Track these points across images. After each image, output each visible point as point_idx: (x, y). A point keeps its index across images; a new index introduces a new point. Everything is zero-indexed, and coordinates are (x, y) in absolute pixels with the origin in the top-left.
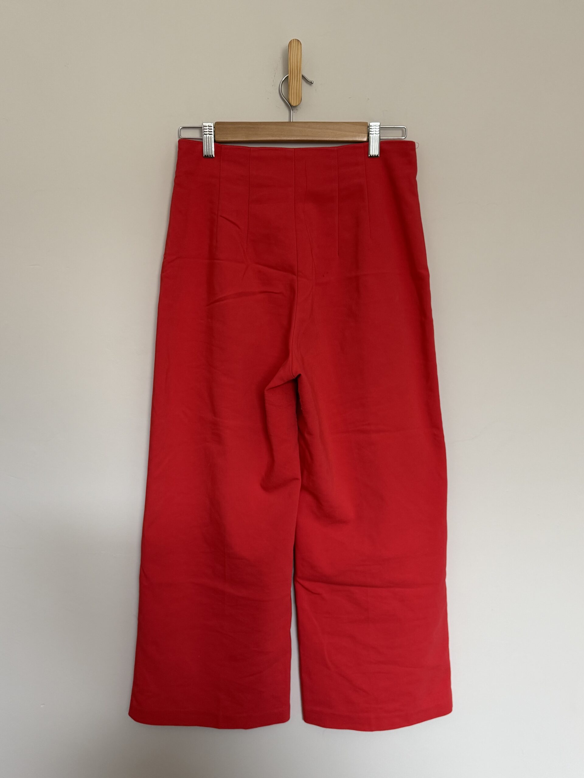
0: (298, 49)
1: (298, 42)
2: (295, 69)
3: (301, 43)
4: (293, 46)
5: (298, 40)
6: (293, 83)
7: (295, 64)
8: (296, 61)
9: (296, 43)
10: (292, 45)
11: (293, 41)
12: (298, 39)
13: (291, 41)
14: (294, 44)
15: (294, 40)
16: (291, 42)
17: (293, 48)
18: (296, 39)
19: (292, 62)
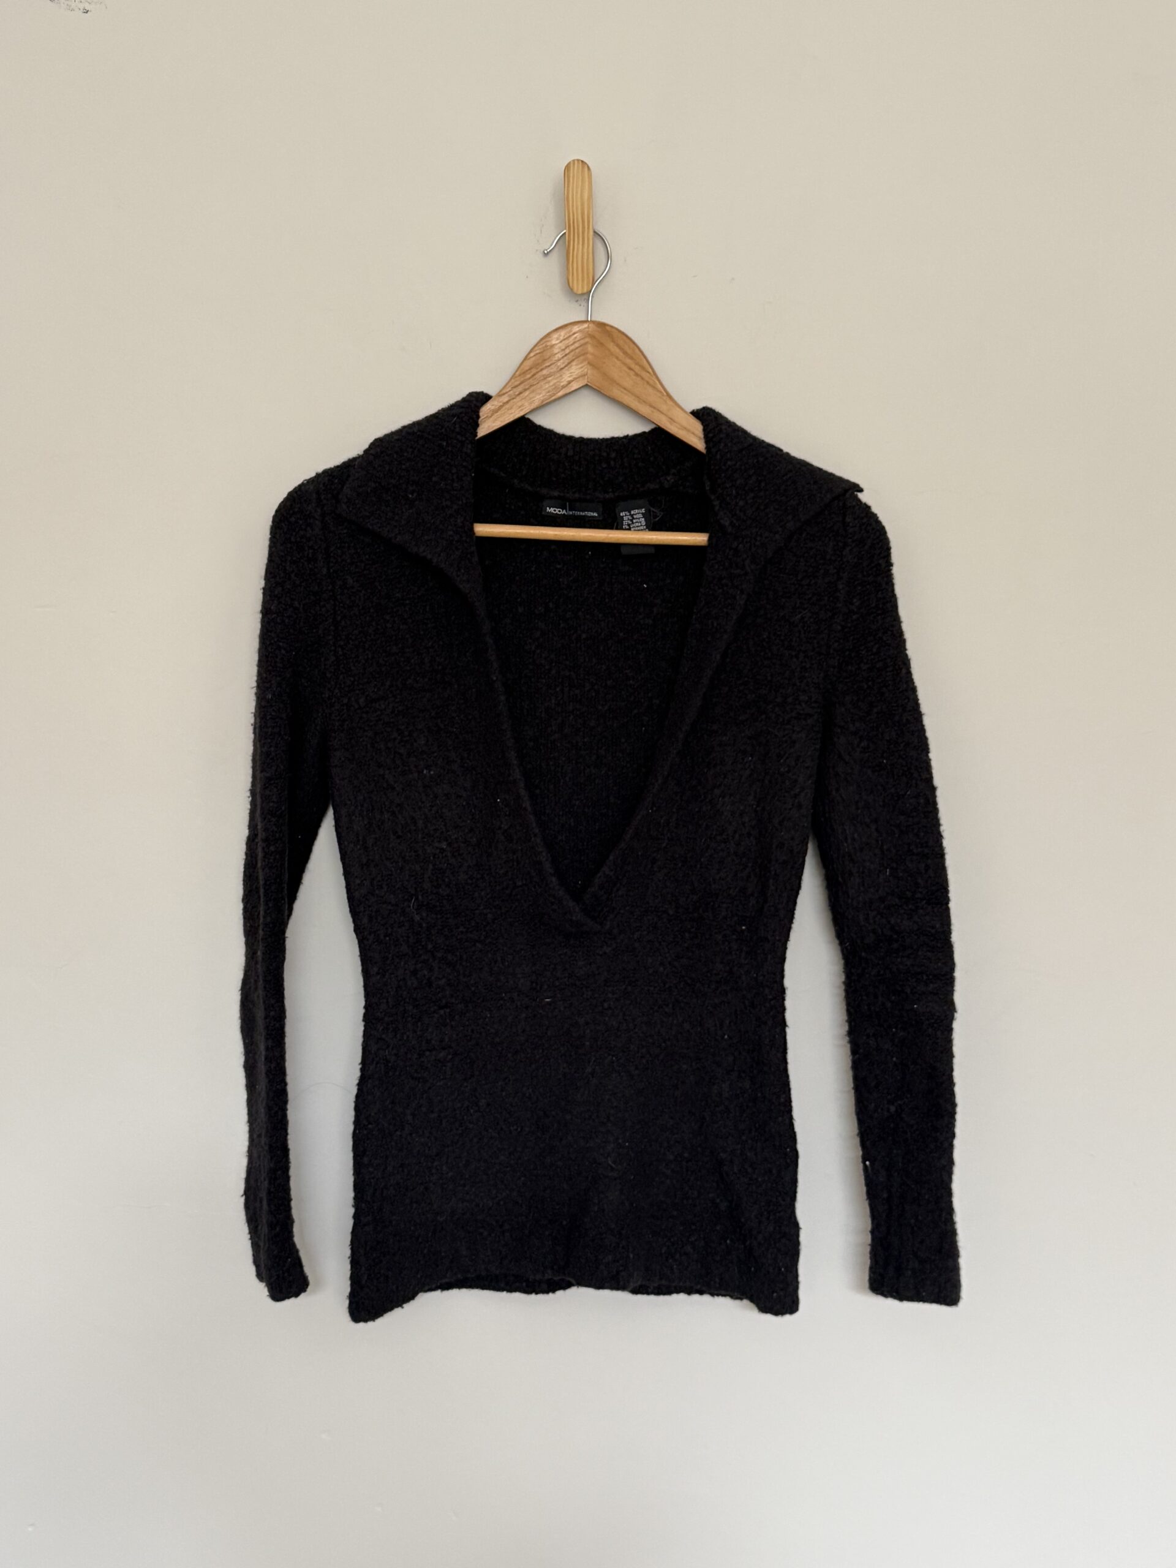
0: (583, 180)
1: (583, 165)
2: (577, 221)
3: (589, 168)
4: (574, 174)
5: (583, 162)
6: (576, 249)
7: (577, 209)
8: (579, 204)
9: (579, 170)
10: (572, 172)
11: (573, 164)
13: (570, 162)
14: (576, 170)
15: (575, 160)
16: (568, 166)
17: (573, 178)
18: (580, 160)
19: (573, 206)
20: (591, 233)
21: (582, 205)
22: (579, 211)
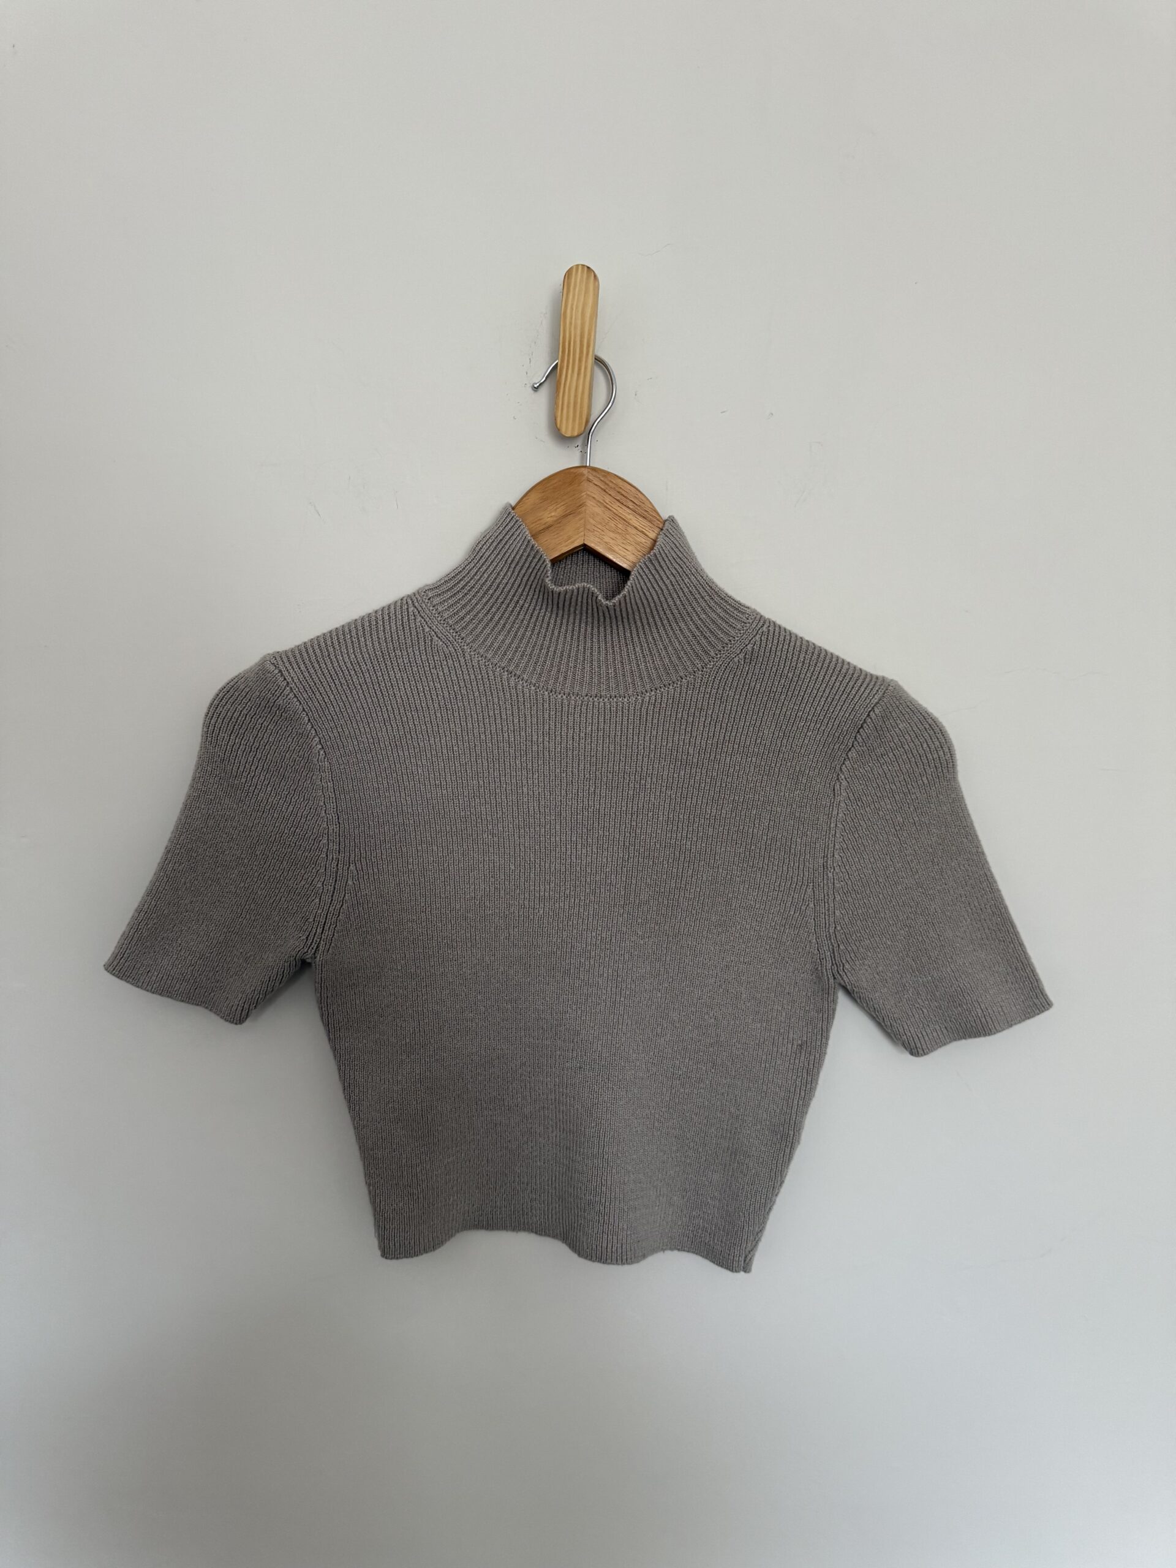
0: (587, 292)
1: (587, 271)
2: (575, 342)
3: (595, 276)
4: (575, 282)
5: (588, 268)
6: (570, 380)
7: (575, 328)
8: (579, 322)
9: (582, 277)
10: (573, 280)
11: (574, 270)
12: (588, 266)
13: (571, 269)
14: (578, 278)
15: (577, 266)
16: (569, 273)
17: (575, 289)
18: (583, 265)
19: (571, 323)
20: (591, 360)
21: (583, 324)
22: (578, 332)
